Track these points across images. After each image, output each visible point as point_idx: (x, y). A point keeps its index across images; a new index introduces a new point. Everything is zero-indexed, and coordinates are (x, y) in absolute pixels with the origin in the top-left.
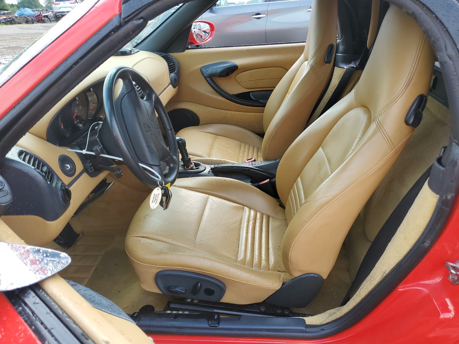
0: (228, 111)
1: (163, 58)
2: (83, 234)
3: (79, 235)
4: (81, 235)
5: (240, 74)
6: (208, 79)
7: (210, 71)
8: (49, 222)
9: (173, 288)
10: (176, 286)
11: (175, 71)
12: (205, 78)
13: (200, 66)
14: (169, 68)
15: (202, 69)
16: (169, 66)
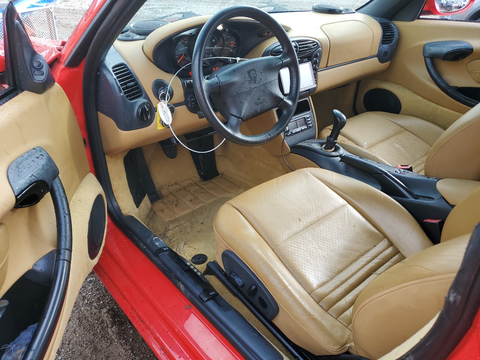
0: (439, 106)
1: (381, 25)
2: (222, 175)
3: (219, 174)
4: (220, 176)
5: (474, 61)
6: (428, 60)
7: (434, 50)
8: (119, 130)
9: (233, 275)
10: (236, 274)
11: (390, 43)
12: (425, 57)
13: (425, 42)
14: (383, 38)
15: (427, 47)
16: (383, 36)
